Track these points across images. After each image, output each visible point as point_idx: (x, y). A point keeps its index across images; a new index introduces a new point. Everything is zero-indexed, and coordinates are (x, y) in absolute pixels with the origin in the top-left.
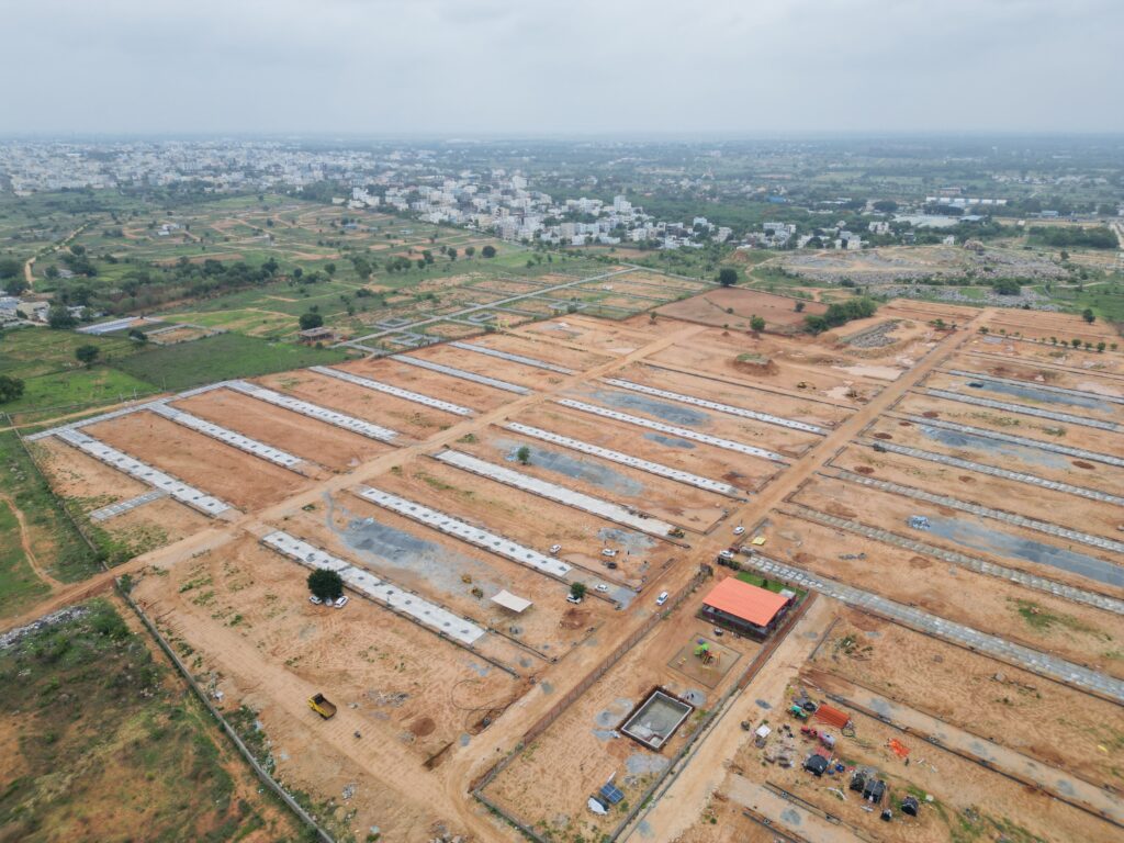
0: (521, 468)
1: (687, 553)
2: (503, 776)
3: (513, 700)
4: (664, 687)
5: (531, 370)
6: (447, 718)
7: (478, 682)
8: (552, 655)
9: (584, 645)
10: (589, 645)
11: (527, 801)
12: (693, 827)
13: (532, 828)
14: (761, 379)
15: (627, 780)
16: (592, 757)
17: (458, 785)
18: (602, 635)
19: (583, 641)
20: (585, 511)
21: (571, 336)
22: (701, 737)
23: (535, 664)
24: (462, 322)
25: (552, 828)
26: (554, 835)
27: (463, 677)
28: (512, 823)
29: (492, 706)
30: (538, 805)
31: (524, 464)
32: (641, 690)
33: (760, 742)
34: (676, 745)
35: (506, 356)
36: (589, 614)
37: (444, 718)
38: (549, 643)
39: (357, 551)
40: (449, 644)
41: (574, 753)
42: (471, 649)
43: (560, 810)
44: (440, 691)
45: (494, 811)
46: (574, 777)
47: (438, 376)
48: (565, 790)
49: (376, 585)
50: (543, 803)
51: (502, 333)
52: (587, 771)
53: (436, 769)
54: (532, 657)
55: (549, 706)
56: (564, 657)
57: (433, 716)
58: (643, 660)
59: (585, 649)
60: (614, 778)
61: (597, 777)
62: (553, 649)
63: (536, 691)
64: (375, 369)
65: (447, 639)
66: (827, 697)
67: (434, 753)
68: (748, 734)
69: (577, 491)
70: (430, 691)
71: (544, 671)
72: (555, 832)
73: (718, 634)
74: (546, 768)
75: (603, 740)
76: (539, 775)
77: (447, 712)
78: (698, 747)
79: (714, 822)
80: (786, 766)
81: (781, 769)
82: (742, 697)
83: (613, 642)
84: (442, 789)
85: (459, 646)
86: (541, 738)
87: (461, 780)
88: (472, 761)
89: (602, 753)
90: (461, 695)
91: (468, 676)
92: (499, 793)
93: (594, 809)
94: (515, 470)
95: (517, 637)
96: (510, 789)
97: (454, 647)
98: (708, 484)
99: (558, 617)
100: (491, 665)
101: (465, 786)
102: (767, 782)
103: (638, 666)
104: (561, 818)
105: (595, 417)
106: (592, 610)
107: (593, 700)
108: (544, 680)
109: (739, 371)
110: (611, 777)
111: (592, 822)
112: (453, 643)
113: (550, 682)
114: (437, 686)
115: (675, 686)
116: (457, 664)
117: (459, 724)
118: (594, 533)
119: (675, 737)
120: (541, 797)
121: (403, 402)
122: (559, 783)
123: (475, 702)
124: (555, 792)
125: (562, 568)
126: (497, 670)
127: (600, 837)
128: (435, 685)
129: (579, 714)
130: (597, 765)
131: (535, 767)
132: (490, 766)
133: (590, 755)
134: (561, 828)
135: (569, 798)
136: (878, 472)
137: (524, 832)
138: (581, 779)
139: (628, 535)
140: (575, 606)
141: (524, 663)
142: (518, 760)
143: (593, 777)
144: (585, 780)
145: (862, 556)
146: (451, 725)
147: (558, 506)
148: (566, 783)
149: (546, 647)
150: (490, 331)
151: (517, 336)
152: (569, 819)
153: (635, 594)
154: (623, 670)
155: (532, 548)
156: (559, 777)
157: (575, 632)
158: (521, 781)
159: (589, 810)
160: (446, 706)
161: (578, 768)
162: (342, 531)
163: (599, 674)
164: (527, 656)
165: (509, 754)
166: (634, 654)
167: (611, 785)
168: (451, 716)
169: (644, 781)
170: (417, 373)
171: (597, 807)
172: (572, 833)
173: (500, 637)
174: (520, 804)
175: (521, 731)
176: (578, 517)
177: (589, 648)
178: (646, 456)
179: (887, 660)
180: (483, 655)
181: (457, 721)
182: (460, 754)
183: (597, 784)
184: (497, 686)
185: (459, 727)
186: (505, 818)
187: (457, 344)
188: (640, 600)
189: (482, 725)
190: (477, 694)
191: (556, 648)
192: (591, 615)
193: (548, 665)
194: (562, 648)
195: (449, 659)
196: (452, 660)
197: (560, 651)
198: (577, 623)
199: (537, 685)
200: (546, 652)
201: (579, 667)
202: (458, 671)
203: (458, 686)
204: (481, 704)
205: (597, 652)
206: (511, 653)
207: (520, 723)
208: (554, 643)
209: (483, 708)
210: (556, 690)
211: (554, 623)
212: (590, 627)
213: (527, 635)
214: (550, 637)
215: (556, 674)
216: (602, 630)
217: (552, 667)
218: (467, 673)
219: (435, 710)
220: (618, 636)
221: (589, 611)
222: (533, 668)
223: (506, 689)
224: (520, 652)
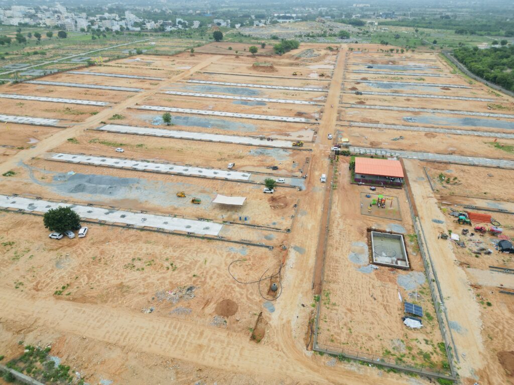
0: (168, 127)
1: (313, 153)
2: (323, 325)
3: (282, 265)
4: (374, 228)
5: (135, 80)
6: (242, 294)
7: (245, 260)
8: (283, 228)
9: (299, 216)
10: (302, 215)
11: (359, 339)
12: (482, 314)
13: (382, 360)
14: (272, 74)
15: (412, 296)
16: (373, 287)
17: (294, 346)
18: (304, 206)
19: (297, 212)
20: (232, 143)
21: (149, 64)
22: (426, 251)
23: (277, 238)
24: (68, 62)
25: (398, 354)
26: (405, 359)
27: (229, 261)
28: (364, 363)
29: (270, 274)
30: (370, 339)
31: (168, 125)
32: (362, 234)
33: (459, 244)
34: (416, 262)
35: (110, 75)
36: (285, 197)
37: (239, 296)
38: (275, 221)
39: (72, 195)
40: (201, 239)
41: (359, 289)
42: (221, 239)
43: (389, 336)
44: (219, 276)
45: (342, 358)
46: (376, 307)
47: (69, 88)
48: (378, 319)
49: (107, 214)
50: (373, 336)
51: (100, 65)
52: (380, 299)
53: (265, 340)
54: (269, 232)
55: (312, 261)
56: (293, 225)
57: (229, 297)
58: (344, 216)
60: (403, 298)
61: (389, 300)
62: (280, 223)
63: (293, 255)
64: (16, 89)
65: (196, 237)
66: (465, 208)
67: (252, 326)
68: (448, 241)
69: (217, 134)
70: (211, 278)
71: (287, 238)
72: (402, 356)
73: (374, 190)
74: (349, 307)
75: (370, 273)
76: (349, 315)
77: (237, 289)
78: (430, 258)
79: (489, 304)
80: (489, 253)
81: (487, 256)
82: (422, 221)
83: (316, 210)
84: (282, 353)
85: (210, 239)
86: (325, 286)
87: (293, 342)
88: (289, 322)
89: (378, 283)
90: (238, 272)
91: (233, 258)
92: (332, 341)
93: (412, 326)
94: (165, 129)
95: (248, 222)
96: (338, 334)
97: (205, 240)
98: (291, 119)
99: (266, 204)
100: (245, 246)
101: (301, 345)
102: (490, 267)
103: (345, 220)
104: (397, 344)
105: (195, 98)
106: (285, 194)
107: (337, 249)
108: (292, 245)
109: (258, 71)
110: (400, 298)
111: (421, 337)
112: (203, 238)
113: (298, 245)
114: (214, 272)
115: (379, 225)
116: (218, 252)
117: (254, 296)
118: (248, 154)
119: (411, 257)
120: (368, 332)
121: (51, 104)
122: (369, 315)
123: (255, 275)
124: (372, 323)
125: (244, 176)
126: (252, 247)
127: (436, 346)
128: (211, 271)
129: (337, 261)
130: (382, 292)
131: (341, 310)
132: (307, 320)
133: (371, 287)
134: (404, 351)
135: (387, 325)
136: (367, 103)
137: (380, 366)
138: (382, 306)
139: (269, 151)
140: (272, 195)
141: (268, 238)
142: (324, 308)
143: (387, 301)
144: (385, 307)
145: (401, 138)
146: (248, 298)
147: (211, 143)
148: (374, 314)
149: (274, 224)
150: (91, 64)
151: (111, 66)
152: (402, 341)
153: (303, 180)
154: (338, 224)
155: (213, 168)
156: (366, 311)
157: (286, 210)
158: (341, 324)
159: (408, 327)
160: (234, 285)
161: (372, 299)
162: (49, 184)
163: (325, 231)
164: (265, 232)
165: (314, 306)
166: (336, 213)
167: (405, 303)
168: (244, 292)
169: (422, 293)
170: (52, 88)
171: (412, 323)
172: (414, 352)
173: (235, 225)
174: (357, 344)
175: (308, 285)
176: (230, 147)
177: (303, 217)
178: (242, 111)
179: (468, 181)
180: (232, 240)
181: (252, 294)
182: (275, 319)
183: (396, 307)
184: (261, 258)
185: (257, 298)
186: (355, 360)
187: (71, 72)
188: (309, 182)
189: (273, 291)
190: (251, 269)
191: (282, 223)
192: (288, 198)
193: (286, 234)
194: (286, 222)
195: (209, 250)
196: (211, 250)
197: (286, 223)
198: (282, 204)
199: (290, 249)
200: (277, 226)
201: (308, 230)
202: (222, 256)
203: (231, 267)
204: (260, 275)
205: (311, 218)
206: (253, 234)
207: (301, 280)
208: (278, 220)
209: (264, 277)
210: (307, 249)
211: (267, 208)
212: (293, 205)
213: (254, 219)
214: (272, 217)
215: (297, 239)
216: (302, 204)
217: (290, 235)
218: (231, 256)
219: (226, 291)
220: (316, 206)
221: (283, 196)
222: (277, 239)
223: (270, 259)
224: (259, 231)
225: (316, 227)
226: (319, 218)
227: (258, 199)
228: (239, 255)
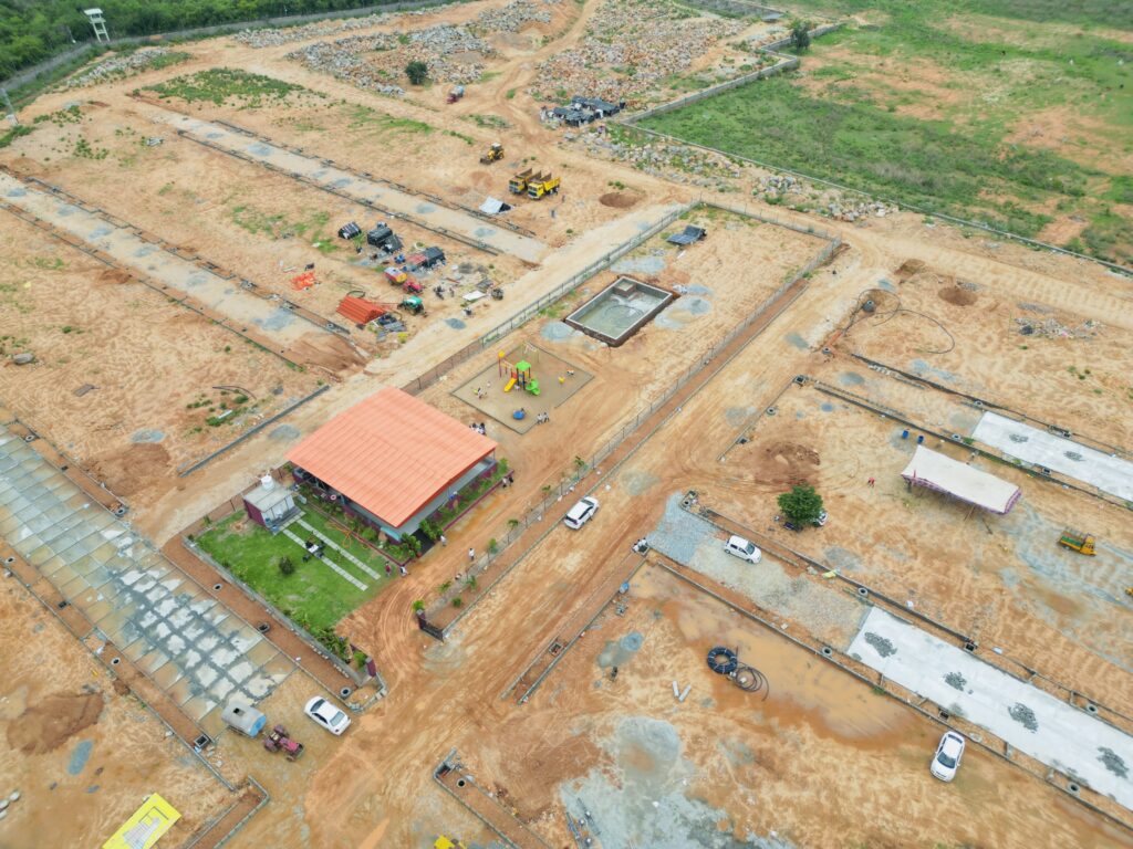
4: (604, 344)
6: (931, 306)
7: (917, 351)
8: (808, 391)
9: (752, 409)
10: (743, 410)
15: (664, 254)
16: (709, 270)
18: (720, 431)
19: (756, 417)
23: (836, 375)
27: (953, 357)
36: (759, 482)
38: (824, 414)
43: (737, 233)
46: (727, 254)
52: (713, 259)
53: (902, 263)
54: (848, 390)
55: (784, 319)
56: (786, 388)
58: (636, 384)
59: (749, 403)
60: (678, 254)
62: (811, 401)
63: (816, 336)
70: (989, 338)
71: (812, 367)
72: (738, 221)
74: (765, 262)
76: (771, 256)
77: (938, 313)
79: (570, 232)
83: (695, 416)
84: (883, 249)
88: (862, 268)
89: (697, 272)
91: (945, 361)
92: (812, 243)
95: (898, 430)
96: (800, 246)
100: (915, 375)
104: (734, 228)
106: (752, 491)
108: (807, 352)
110: (682, 254)
113: (795, 349)
115: (586, 347)
116: (982, 381)
117: (908, 301)
119: (597, 290)
120: (761, 241)
122: (745, 250)
124: (747, 245)
126: (899, 367)
127: (690, 218)
129: (736, 311)
130: (701, 265)
131: (778, 262)
133: (712, 271)
135: (729, 240)
138: (719, 252)
143: (705, 256)
144: (714, 252)
146: (920, 301)
148: (736, 251)
149: (827, 408)
152: (725, 229)
154: (672, 367)
156: (745, 254)
160: (945, 319)
164: (857, 390)
166: (653, 395)
168: (926, 308)
175: (813, 291)
177: (742, 404)
180: (946, 394)
181: (912, 305)
182: (883, 274)
183: (700, 249)
184: (883, 346)
185: (905, 297)
190: (907, 334)
191: (807, 405)
192: (751, 477)
193: (809, 376)
194: (794, 405)
195: (1003, 389)
196: (998, 387)
197: (795, 401)
198: (780, 458)
199: (816, 346)
200: (824, 399)
201: (752, 371)
202: (968, 368)
203: (949, 346)
204: (892, 323)
205: (724, 397)
206: (891, 395)
207: (819, 300)
208: (816, 415)
209: (886, 317)
210: (781, 338)
211: (832, 461)
212: (749, 446)
213: (879, 435)
214: (828, 426)
215: (789, 362)
216: (723, 441)
217: (801, 372)
218: (948, 365)
219: (960, 316)
220: (686, 428)
221: (762, 488)
222: (835, 370)
223: (865, 342)
224: (873, 398)
225: (729, 374)
226: (705, 394)
227: (850, 499)
228: (930, 362)
